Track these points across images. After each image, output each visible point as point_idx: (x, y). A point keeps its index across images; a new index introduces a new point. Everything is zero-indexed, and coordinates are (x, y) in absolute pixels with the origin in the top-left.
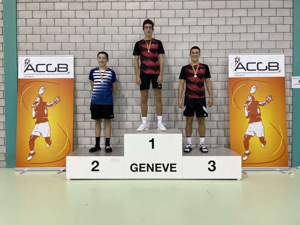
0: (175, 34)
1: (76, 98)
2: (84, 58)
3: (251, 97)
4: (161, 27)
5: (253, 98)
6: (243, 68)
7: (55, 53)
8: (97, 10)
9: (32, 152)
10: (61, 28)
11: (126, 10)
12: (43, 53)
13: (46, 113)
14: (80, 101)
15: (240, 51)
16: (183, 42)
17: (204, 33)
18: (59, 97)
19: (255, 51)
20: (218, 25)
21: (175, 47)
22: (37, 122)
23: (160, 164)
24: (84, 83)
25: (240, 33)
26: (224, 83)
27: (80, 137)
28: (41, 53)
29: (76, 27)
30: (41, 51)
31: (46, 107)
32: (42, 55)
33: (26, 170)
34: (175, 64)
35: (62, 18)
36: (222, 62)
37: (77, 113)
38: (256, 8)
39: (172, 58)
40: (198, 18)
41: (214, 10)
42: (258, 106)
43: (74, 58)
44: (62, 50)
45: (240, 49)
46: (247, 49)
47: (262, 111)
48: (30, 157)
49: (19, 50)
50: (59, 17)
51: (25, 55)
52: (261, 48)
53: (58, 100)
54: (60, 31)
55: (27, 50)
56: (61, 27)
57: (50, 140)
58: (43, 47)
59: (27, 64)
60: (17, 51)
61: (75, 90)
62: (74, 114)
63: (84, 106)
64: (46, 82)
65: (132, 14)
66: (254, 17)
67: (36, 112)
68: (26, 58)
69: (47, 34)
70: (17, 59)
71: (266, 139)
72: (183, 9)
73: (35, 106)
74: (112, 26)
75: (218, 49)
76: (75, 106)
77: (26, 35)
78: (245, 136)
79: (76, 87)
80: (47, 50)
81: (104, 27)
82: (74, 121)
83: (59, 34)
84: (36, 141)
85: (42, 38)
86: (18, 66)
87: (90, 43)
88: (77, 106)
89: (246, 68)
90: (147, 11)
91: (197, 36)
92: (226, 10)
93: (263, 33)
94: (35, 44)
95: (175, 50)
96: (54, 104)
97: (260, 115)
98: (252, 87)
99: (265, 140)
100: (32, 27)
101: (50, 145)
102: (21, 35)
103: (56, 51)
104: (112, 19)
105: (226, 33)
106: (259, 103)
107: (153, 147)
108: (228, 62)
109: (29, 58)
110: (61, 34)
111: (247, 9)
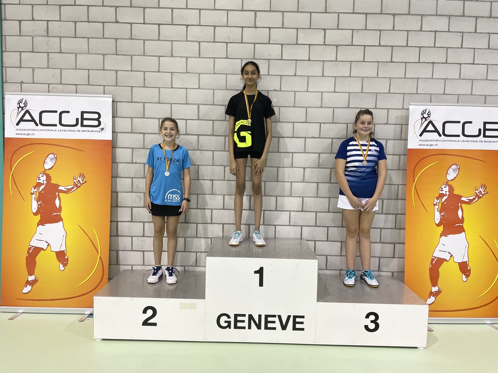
0: (309, 60)
1: (116, 177)
2: (132, 102)
3: (447, 187)
4: (282, 45)
5: (451, 189)
6: (436, 131)
7: (76, 89)
8: (159, 8)
9: (31, 278)
10: (88, 42)
11: (215, 9)
12: (54, 88)
13: (58, 206)
14: (123, 184)
15: (431, 98)
16: (323, 76)
17: (364, 61)
18: (82, 175)
19: (459, 100)
20: (392, 47)
21: (308, 87)
22: (42, 223)
23: (274, 316)
24: (132, 148)
25: (433, 63)
26: (397, 158)
27: (124, 251)
28: (49, 89)
29: (116, 39)
30: (49, 84)
31: (58, 195)
32: (52, 92)
33: (21, 311)
34: (306, 119)
35: (89, 22)
36: (396, 118)
37: (117, 206)
38: (466, 16)
39: (301, 107)
40: (355, 32)
41: (386, 15)
42: (460, 204)
43: (113, 101)
44: (89, 85)
45: (431, 94)
46: (444, 94)
47: (466, 213)
48: (29, 288)
49: (6, 82)
50: (85, 19)
51: (18, 92)
52: (472, 94)
53: (81, 180)
54: (85, 46)
55: (22, 83)
56: (88, 38)
57: (66, 257)
58: (53, 77)
59: (22, 110)
60: (3, 83)
61: (114, 161)
62: (111, 207)
63: (132, 192)
64: (58, 145)
65: (226, 18)
66: (461, 34)
67: (39, 203)
68: (19, 97)
69: (61, 52)
70: (3, 98)
71: (471, 266)
72: (326, 12)
73: (36, 192)
74: (187, 41)
75: (389, 93)
76: (114, 193)
77: (21, 52)
78: (433, 260)
79: (117, 157)
80: (61, 84)
81: (172, 41)
82: (111, 221)
83: (84, 53)
84: (38, 259)
85: (50, 60)
86: (4, 114)
87: (144, 73)
88: (117, 193)
89: (441, 132)
90: (256, 13)
91: (351, 66)
92: (409, 16)
93: (476, 64)
94: (36, 71)
95: (307, 91)
96: (73, 188)
97: (462, 221)
98: (450, 168)
99: (469, 268)
100: (31, 38)
101: (65, 265)
102: (9, 51)
103: (79, 87)
104: (187, 26)
105: (406, 63)
106: (463, 199)
107: (261, 284)
108: (407, 118)
109: (25, 97)
110: (89, 53)
111: (449, 16)
